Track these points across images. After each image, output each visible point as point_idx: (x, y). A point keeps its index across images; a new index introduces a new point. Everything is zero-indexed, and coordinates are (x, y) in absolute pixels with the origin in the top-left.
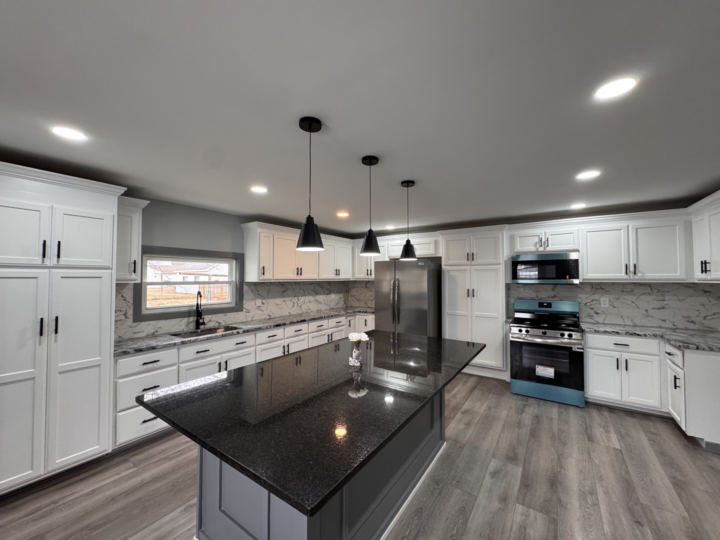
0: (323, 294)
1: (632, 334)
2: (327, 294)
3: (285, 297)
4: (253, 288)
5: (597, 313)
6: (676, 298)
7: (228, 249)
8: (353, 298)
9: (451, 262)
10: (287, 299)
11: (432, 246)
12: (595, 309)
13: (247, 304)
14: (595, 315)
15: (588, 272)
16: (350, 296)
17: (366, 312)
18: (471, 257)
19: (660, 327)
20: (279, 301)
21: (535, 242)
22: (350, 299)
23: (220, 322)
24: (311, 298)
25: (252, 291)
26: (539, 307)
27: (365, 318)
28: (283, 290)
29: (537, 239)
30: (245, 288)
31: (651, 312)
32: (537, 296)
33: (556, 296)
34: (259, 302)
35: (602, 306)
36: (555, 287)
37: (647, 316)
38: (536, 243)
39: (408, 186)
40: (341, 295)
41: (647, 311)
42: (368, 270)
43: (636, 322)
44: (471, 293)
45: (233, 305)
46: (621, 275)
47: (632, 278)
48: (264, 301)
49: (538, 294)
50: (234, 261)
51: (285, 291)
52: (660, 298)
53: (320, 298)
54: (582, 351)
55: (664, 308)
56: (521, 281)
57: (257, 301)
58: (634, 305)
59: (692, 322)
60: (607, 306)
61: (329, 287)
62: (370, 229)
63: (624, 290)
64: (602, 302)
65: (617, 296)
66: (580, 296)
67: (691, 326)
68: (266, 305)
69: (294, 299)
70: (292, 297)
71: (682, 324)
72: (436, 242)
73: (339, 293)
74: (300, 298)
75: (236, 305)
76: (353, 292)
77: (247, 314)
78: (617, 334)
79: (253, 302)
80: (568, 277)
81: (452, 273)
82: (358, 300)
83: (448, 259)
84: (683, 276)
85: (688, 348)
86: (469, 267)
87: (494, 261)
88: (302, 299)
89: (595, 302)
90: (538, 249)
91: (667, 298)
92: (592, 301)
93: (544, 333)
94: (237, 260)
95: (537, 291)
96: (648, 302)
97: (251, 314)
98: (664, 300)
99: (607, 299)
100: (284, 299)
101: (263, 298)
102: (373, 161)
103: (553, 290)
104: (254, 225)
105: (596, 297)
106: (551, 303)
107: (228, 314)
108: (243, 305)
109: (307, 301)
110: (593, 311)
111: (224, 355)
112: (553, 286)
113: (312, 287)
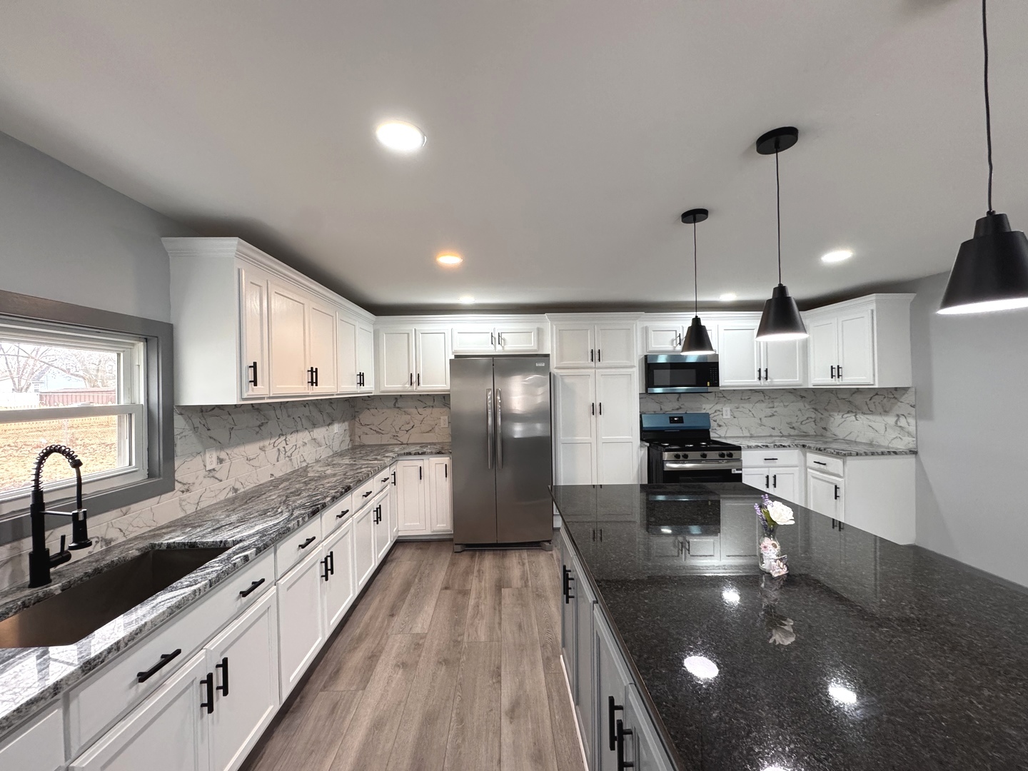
0: (322, 426)
1: (779, 447)
2: (329, 425)
3: (263, 439)
4: (196, 421)
5: (720, 426)
6: (782, 404)
7: (125, 303)
8: (366, 429)
9: (566, 363)
10: (266, 443)
11: (533, 336)
12: (718, 421)
13: (187, 469)
14: (718, 428)
15: (727, 378)
16: (357, 424)
17: (423, 453)
18: (596, 356)
19: (771, 436)
20: (251, 449)
21: (670, 339)
22: (358, 431)
23: (108, 537)
24: (303, 436)
25: (195, 429)
26: (671, 423)
27: (419, 463)
28: (259, 423)
29: (673, 335)
30: (179, 423)
31: (764, 420)
32: (661, 409)
33: (681, 408)
34: (211, 458)
35: (724, 417)
36: (680, 397)
37: (761, 425)
38: (673, 341)
40: (346, 423)
41: (760, 419)
43: (753, 433)
44: (596, 410)
45: (141, 477)
46: (752, 381)
47: (763, 384)
48: (223, 455)
49: (662, 407)
50: (140, 346)
51: (262, 424)
52: (771, 405)
53: (319, 433)
54: (740, 472)
55: (773, 415)
57: (208, 455)
58: (750, 414)
59: (793, 428)
60: (729, 417)
61: (329, 410)
63: (743, 398)
64: (724, 413)
65: (736, 405)
66: (704, 406)
67: (793, 432)
68: (226, 464)
69: (280, 440)
70: (275, 436)
71: (787, 431)
72: (540, 332)
73: (344, 421)
74: (289, 437)
75: (150, 475)
76: (366, 417)
77: (186, 495)
78: (767, 449)
79: (199, 459)
80: (708, 383)
81: (567, 380)
82: (377, 432)
83: (561, 357)
84: (801, 382)
86: (593, 370)
88: (294, 439)
89: (718, 413)
90: (675, 347)
91: (776, 404)
92: (715, 412)
93: (704, 456)
94: (153, 343)
95: (660, 403)
96: (762, 409)
97: (192, 496)
98: (773, 407)
99: (729, 409)
100: (261, 444)
101: (221, 446)
103: (678, 400)
105: (718, 407)
106: (682, 417)
107: (134, 507)
108: (174, 472)
109: (300, 443)
110: (716, 423)
111: (211, 646)
112: (677, 396)
113: (306, 411)
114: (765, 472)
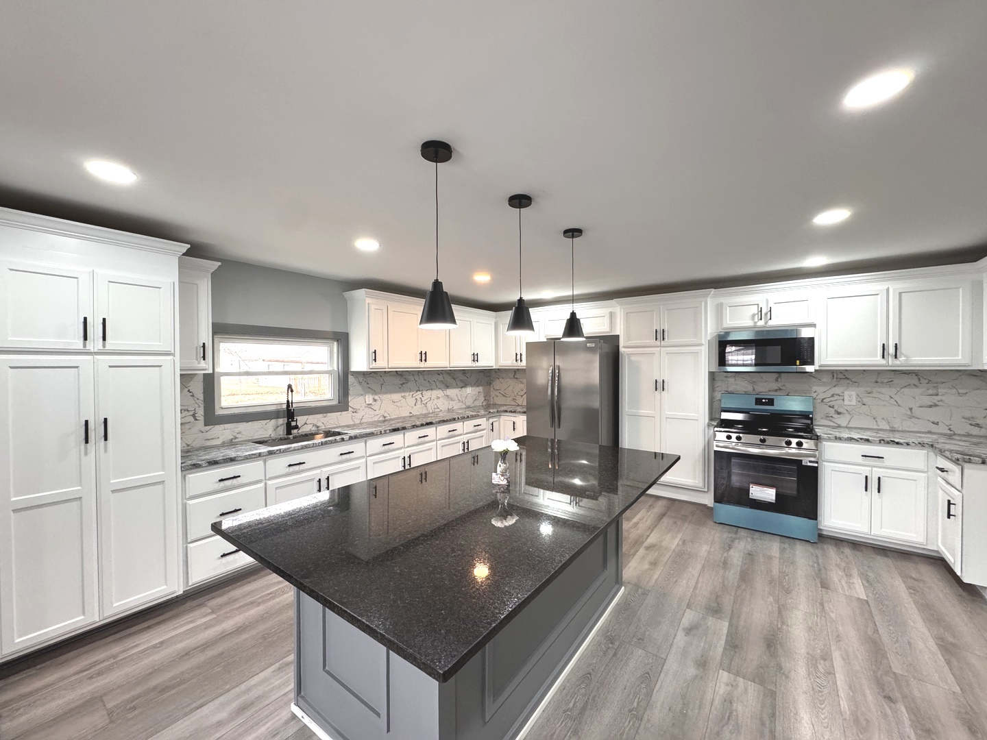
0: (455, 388)
1: (888, 443)
2: (462, 387)
3: (404, 392)
4: (361, 379)
5: (839, 413)
6: (954, 391)
7: (326, 326)
8: (497, 393)
9: (631, 343)
10: (407, 394)
11: (607, 320)
12: (836, 408)
13: (354, 401)
14: (836, 416)
15: (827, 355)
16: (492, 389)
17: (515, 412)
18: (660, 335)
19: (930, 432)
20: (396, 396)
21: (752, 313)
22: (492, 394)
23: (318, 425)
24: (439, 393)
25: (360, 383)
26: (756, 404)
27: (514, 419)
28: (402, 383)
29: (754, 310)
30: (351, 379)
31: (917, 411)
32: (754, 390)
33: (780, 389)
34: (369, 399)
35: (846, 402)
36: (779, 376)
37: (911, 417)
38: (753, 316)
39: (573, 237)
40: (481, 389)
41: (911, 409)
42: (516, 355)
43: (896, 426)
44: (660, 386)
45: (335, 402)
46: (874, 360)
47: (891, 363)
48: (376, 397)
49: (756, 387)
50: (335, 343)
51: (404, 383)
52: (931, 392)
53: (452, 392)
54: (816, 465)
55: (936, 405)
56: (730, 369)
57: (367, 396)
58: (892, 401)
59: (977, 425)
60: (854, 403)
61: (463, 378)
62: (521, 298)
63: (879, 380)
64: (846, 398)
65: (869, 389)
66: (814, 388)
67: (975, 431)
68: (379, 403)
69: (417, 393)
70: (413, 391)
71: (962, 427)
72: (612, 315)
73: (478, 386)
74: (424, 392)
75: (339, 403)
76: (497, 384)
77: (354, 414)
78: (866, 443)
79: (362, 398)
80: (798, 362)
81: (633, 358)
82: (504, 396)
83: (628, 337)
84: (966, 361)
85: (970, 462)
86: (659, 349)
87: (694, 341)
88: (427, 394)
89: (836, 397)
90: (755, 323)
91: (941, 391)
92: (833, 396)
93: (763, 441)
94: (340, 341)
95: (754, 383)
96: (914, 397)
97: (359, 415)
98: (937, 395)
99: (854, 394)
100: (403, 394)
101: (375, 393)
102: (524, 201)
103: (777, 380)
104: (362, 293)
105: (837, 390)
106: (773, 399)
107: (329, 414)
108: (348, 402)
109: (434, 397)
110: (833, 410)
111: (324, 469)
112: (775, 375)
113: (441, 378)
114: (866, 471)
